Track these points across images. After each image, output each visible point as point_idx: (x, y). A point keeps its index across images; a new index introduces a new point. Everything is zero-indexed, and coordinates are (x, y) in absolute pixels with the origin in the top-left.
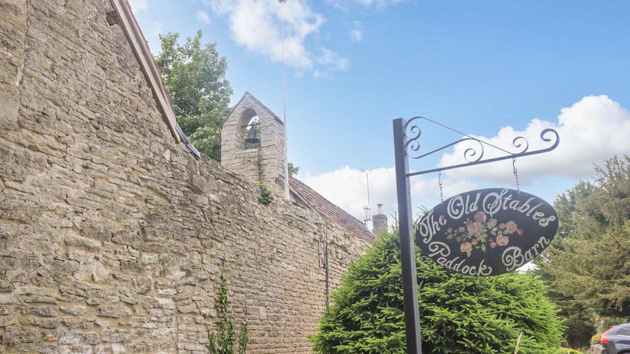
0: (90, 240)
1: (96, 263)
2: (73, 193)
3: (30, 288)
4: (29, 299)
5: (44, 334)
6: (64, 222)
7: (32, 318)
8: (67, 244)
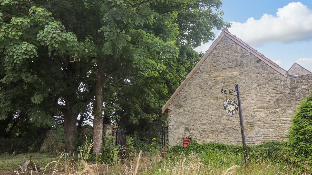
0: (259, 110)
1: (262, 114)
2: (254, 102)
3: (247, 120)
4: (247, 122)
5: (251, 128)
6: (253, 108)
7: (248, 125)
8: (254, 112)
